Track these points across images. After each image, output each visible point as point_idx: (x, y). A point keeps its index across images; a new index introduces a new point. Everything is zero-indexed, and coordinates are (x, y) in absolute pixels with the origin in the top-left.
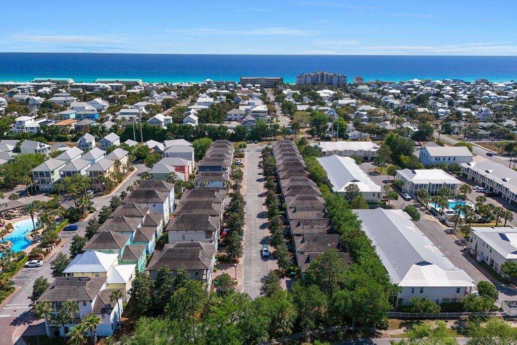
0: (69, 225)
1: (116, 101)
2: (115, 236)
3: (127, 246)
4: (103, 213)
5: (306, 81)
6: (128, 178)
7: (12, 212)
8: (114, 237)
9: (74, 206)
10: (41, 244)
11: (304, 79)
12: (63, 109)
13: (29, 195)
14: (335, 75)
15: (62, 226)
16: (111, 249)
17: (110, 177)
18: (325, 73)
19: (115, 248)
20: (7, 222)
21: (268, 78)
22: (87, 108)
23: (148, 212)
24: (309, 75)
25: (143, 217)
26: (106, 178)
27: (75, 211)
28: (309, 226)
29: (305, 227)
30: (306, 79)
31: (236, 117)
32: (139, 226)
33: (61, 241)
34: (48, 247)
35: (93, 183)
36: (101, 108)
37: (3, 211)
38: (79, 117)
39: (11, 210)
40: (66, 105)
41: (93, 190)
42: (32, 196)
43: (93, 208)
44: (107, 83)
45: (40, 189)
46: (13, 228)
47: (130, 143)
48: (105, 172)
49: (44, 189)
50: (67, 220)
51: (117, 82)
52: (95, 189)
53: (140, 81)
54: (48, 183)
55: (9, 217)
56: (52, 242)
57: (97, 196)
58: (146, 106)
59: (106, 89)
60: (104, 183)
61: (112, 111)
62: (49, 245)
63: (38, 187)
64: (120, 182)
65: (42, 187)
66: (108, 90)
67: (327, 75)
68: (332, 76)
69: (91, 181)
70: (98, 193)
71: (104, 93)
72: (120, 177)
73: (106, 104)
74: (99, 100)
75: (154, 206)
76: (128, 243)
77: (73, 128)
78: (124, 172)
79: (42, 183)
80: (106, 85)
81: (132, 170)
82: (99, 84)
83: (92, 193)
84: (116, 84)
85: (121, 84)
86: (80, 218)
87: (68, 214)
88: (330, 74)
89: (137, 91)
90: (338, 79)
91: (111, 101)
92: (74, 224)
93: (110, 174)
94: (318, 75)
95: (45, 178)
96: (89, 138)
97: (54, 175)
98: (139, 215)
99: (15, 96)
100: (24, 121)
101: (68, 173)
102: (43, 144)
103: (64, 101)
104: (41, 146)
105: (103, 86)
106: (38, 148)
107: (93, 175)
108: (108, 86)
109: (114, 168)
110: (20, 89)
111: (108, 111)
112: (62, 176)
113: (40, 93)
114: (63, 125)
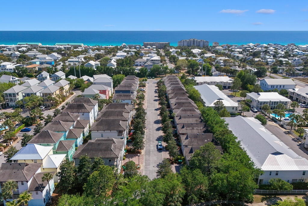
0: (25, 128)
1: (66, 55)
2: (52, 133)
3: (60, 141)
4: (48, 119)
5: (183, 45)
6: (69, 99)
8: (51, 135)
9: (29, 115)
10: (4, 141)
11: (182, 44)
12: (32, 59)
13: (2, 109)
14: (201, 41)
15: (20, 128)
16: (48, 143)
17: (56, 97)
18: (196, 40)
19: (51, 143)
21: (161, 43)
22: (47, 58)
23: (79, 119)
24: (186, 41)
25: (74, 121)
26: (53, 98)
27: (30, 118)
28: (191, 128)
29: (188, 128)
30: (184, 43)
31: (141, 63)
32: (71, 128)
33: (17, 139)
34: (8, 142)
35: (44, 101)
36: (57, 58)
38: (41, 63)
40: (35, 57)
41: (44, 106)
42: (3, 110)
43: (43, 117)
44: (62, 45)
47: (71, 77)
50: (24, 124)
51: (68, 45)
52: (46, 105)
53: (82, 45)
54: (15, 101)
56: (11, 139)
57: (47, 110)
58: (84, 57)
59: (61, 49)
60: (52, 101)
61: (63, 61)
62: (9, 141)
63: (8, 104)
64: (63, 101)
65: (11, 104)
66: (62, 49)
67: (197, 41)
68: (200, 41)
69: (43, 100)
70: (47, 108)
71: (59, 51)
72: (64, 98)
73: (60, 57)
74: (55, 54)
76: (62, 139)
77: (37, 69)
78: (66, 95)
79: (11, 101)
81: (72, 94)
82: (57, 46)
83: (44, 107)
84: (67, 46)
85: (70, 46)
86: (33, 124)
87: (24, 120)
88: (199, 40)
89: (80, 50)
90: (204, 44)
91: (63, 55)
92: (28, 128)
93: (56, 95)
94: (191, 41)
95: (13, 98)
96: (45, 74)
97: (19, 95)
98: (72, 120)
99: (4, 52)
100: (6, 65)
101: (28, 95)
102: (14, 77)
103: (34, 55)
104: (13, 79)
105: (59, 47)
106: (11, 80)
107: (44, 96)
108: (62, 47)
109: (59, 91)
110: (8, 48)
111: (60, 60)
112: (24, 96)
113: (19, 51)
114: (31, 68)
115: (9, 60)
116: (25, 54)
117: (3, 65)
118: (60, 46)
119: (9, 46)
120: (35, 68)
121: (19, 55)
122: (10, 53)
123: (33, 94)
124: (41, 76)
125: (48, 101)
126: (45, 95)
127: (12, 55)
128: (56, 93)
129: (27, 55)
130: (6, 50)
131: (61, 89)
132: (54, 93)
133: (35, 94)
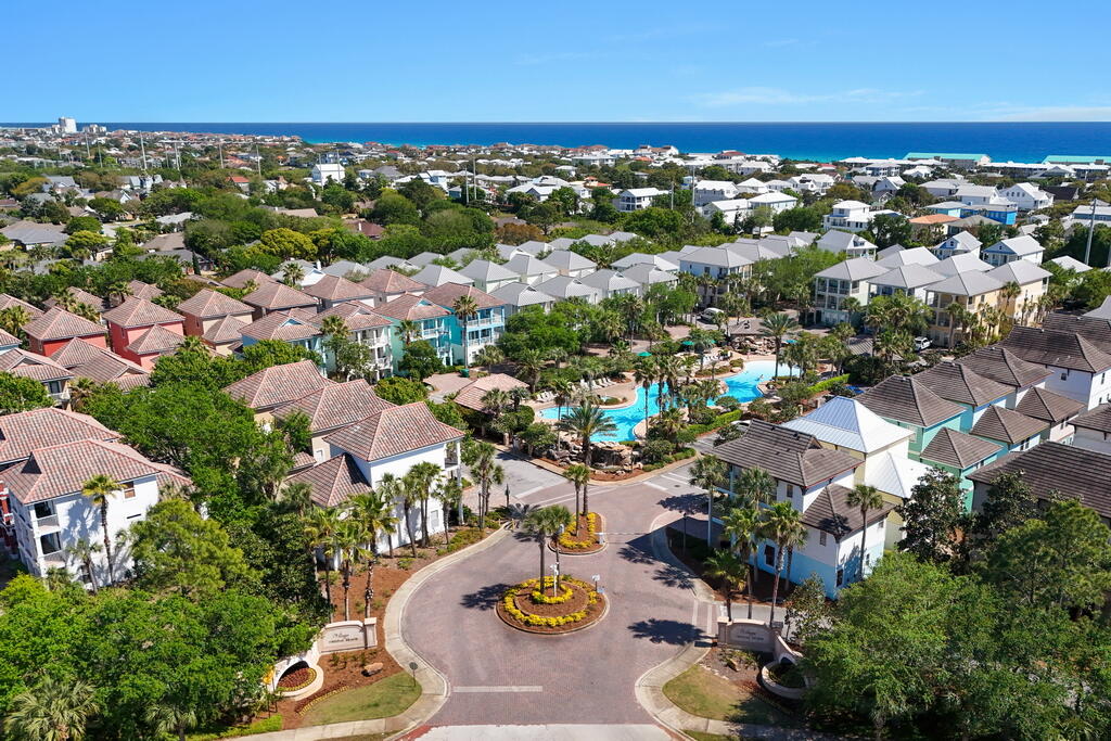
1: (1077, 197)
2: (921, 395)
3: (945, 429)
7: (752, 342)
8: (916, 395)
9: (870, 351)
12: (938, 201)
16: (903, 419)
17: (979, 317)
19: (912, 421)
20: (736, 356)
22: (993, 201)
23: (1041, 386)
25: (1018, 387)
26: (969, 314)
27: (870, 360)
32: (1002, 404)
35: (934, 323)
36: (1031, 204)
37: (737, 335)
38: (966, 214)
39: (752, 338)
44: (1068, 164)
45: (823, 319)
46: (742, 367)
47: (1066, 262)
48: (971, 299)
49: (831, 321)
50: (847, 375)
51: (1099, 162)
55: (743, 350)
59: (1061, 174)
60: (961, 328)
61: (1056, 214)
63: (819, 313)
65: (827, 315)
66: (1066, 175)
69: (930, 315)
71: (1051, 183)
73: (1047, 200)
74: (1030, 189)
75: (1064, 378)
79: (829, 307)
80: (1062, 167)
82: (1048, 166)
83: (927, 344)
84: (1092, 168)
85: (1104, 169)
87: (852, 362)
91: (1061, 195)
93: (981, 309)
95: (838, 295)
96: (966, 240)
97: (857, 292)
98: (1011, 379)
99: (856, 178)
100: (849, 210)
101: (886, 291)
102: (861, 239)
103: (950, 191)
104: (856, 244)
105: (1057, 168)
106: (851, 246)
107: (939, 302)
108: (1070, 169)
109: (999, 299)
110: (871, 169)
111: (1044, 211)
112: (872, 295)
113: (905, 176)
114: (924, 225)
115: (864, 198)
116: (923, 185)
117: (842, 211)
118: (1061, 166)
119: (877, 163)
120: (939, 225)
121: (898, 188)
122: (871, 180)
123: (903, 289)
124: (948, 245)
125: (947, 324)
126: (943, 299)
127: (878, 188)
128: (983, 299)
129: (925, 189)
130: (864, 174)
131: (1005, 292)
132: (978, 299)
133: (911, 291)
